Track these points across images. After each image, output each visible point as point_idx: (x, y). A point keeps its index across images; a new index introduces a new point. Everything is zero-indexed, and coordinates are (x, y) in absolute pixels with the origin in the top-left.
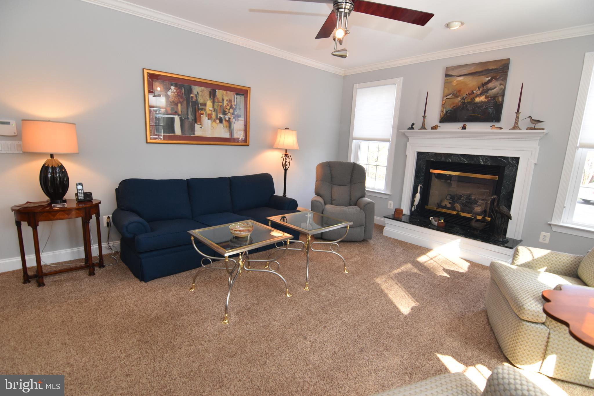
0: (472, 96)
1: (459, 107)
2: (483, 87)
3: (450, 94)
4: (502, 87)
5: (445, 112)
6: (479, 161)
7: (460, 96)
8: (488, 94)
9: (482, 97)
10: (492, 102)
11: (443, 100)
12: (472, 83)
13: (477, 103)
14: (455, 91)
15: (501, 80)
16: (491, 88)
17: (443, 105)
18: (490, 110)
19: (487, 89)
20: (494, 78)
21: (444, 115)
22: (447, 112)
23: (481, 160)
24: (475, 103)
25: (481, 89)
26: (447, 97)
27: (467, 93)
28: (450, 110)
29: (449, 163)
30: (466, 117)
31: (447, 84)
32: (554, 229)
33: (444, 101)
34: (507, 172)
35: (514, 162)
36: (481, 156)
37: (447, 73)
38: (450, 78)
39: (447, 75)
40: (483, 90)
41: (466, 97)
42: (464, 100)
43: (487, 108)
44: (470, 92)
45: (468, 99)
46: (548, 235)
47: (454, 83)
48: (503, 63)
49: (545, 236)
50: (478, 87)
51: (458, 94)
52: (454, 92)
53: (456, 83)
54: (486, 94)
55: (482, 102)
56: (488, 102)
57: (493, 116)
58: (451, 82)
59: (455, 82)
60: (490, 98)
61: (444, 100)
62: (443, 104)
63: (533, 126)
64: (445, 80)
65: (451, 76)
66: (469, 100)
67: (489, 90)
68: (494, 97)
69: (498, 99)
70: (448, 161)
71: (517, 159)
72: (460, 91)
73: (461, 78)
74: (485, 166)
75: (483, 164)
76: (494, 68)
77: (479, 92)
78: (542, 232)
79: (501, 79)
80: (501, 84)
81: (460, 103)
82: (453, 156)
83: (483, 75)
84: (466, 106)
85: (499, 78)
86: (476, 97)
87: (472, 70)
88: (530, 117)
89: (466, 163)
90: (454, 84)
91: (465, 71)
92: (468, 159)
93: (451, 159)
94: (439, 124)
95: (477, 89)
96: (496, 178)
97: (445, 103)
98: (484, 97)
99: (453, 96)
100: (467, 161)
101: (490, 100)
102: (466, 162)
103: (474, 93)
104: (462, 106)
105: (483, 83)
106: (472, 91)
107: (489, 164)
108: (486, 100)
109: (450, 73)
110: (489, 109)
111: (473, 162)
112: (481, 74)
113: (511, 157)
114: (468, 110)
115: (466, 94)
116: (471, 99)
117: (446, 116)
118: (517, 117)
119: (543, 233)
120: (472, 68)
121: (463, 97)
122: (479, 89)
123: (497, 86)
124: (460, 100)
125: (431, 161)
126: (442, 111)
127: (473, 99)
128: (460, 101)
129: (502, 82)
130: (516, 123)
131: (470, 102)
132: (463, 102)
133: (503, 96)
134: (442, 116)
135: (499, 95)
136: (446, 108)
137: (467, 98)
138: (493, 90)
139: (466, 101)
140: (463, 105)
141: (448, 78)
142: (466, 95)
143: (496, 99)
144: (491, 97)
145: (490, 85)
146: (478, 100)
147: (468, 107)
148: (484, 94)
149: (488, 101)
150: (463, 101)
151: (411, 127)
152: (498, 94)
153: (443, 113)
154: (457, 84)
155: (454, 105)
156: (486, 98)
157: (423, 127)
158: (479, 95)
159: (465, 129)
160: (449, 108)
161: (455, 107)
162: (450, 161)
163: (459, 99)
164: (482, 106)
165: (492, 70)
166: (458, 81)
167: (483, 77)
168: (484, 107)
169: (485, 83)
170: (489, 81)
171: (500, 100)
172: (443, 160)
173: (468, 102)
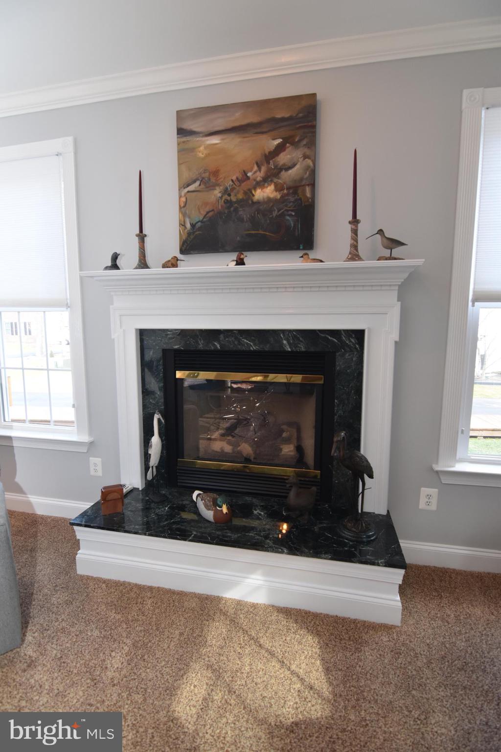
0: (245, 186)
1: (220, 213)
2: (268, 163)
3: (194, 182)
4: (309, 162)
5: (188, 226)
6: (282, 345)
7: (219, 185)
8: (280, 181)
9: (269, 188)
10: (292, 199)
11: (180, 197)
12: (242, 152)
13: (258, 202)
14: (205, 171)
15: (305, 145)
16: (284, 165)
17: (183, 208)
18: (290, 220)
19: (276, 167)
20: (288, 142)
21: (189, 234)
22: (193, 226)
23: (285, 342)
24: (253, 203)
25: (264, 169)
26: (189, 188)
27: (234, 178)
28: (202, 222)
29: (216, 352)
30: (238, 238)
31: (184, 153)
32: (445, 480)
33: (183, 199)
34: (340, 364)
35: (353, 340)
36: (283, 331)
37: (179, 127)
38: (189, 138)
39: (181, 132)
40: (269, 169)
41: (233, 189)
42: (229, 195)
43: (282, 216)
44: (240, 177)
45: (238, 192)
46: (434, 492)
47: (201, 152)
48: (304, 103)
49: (429, 496)
50: (257, 164)
51: (213, 180)
52: (203, 175)
53: (205, 152)
54: (275, 180)
55: (269, 200)
56: (283, 200)
57: (297, 234)
58: (193, 150)
59: (202, 148)
60: (285, 191)
61: (183, 194)
62: (182, 205)
64: (178, 144)
65: (192, 133)
66: (241, 196)
67: (281, 170)
68: (295, 188)
69: (304, 191)
70: (213, 348)
71: (359, 335)
72: (216, 173)
73: (215, 140)
74: (294, 355)
75: (289, 350)
76: (287, 115)
77: (260, 176)
78: (423, 489)
79: (304, 142)
80: (305, 157)
81: (222, 202)
82: (222, 336)
83: (263, 133)
84: (236, 210)
85: (300, 141)
86: (255, 189)
87: (238, 118)
88: (381, 232)
89: (254, 351)
90: (201, 155)
91: (221, 123)
92: (257, 342)
93: (219, 343)
94: (180, 257)
95: (256, 168)
96: (320, 379)
97: (186, 203)
98: (272, 187)
99: (202, 186)
100: (255, 345)
101: (287, 195)
102: (253, 348)
103: (248, 178)
104: (226, 212)
105: (267, 153)
106: (245, 173)
107: (303, 350)
108: (278, 195)
109: (189, 125)
110: (288, 218)
111: (267, 348)
112: (259, 130)
113: (345, 331)
114: (241, 220)
115: (232, 180)
116: (245, 193)
117: (192, 237)
118: (355, 232)
119: (424, 491)
120: (238, 115)
121: (227, 188)
122: (260, 169)
123: (298, 161)
124: (220, 195)
125: (176, 350)
126: (182, 225)
127: (249, 193)
128: (221, 198)
129: (308, 152)
130: (355, 247)
131: (242, 200)
132: (226, 202)
133: (313, 185)
134: (184, 238)
135: (303, 183)
136: (189, 217)
137: (235, 191)
138: (291, 171)
139: (234, 199)
140: (229, 208)
141: (184, 139)
142: (231, 183)
143: (300, 191)
144: (288, 189)
145: (283, 158)
146: (260, 194)
147: (241, 213)
148: (272, 181)
149: (282, 197)
150: (226, 197)
151: (109, 264)
152: (301, 179)
153: (186, 228)
154: (207, 155)
155: (207, 209)
156: (278, 188)
157: (143, 264)
158: (260, 181)
159: (244, 264)
160: (197, 217)
161: (211, 214)
162: (218, 347)
163: (217, 192)
164: (271, 211)
165: (283, 119)
166: (208, 147)
167: (264, 136)
168: (275, 214)
169: (270, 153)
170: (280, 149)
171: (308, 195)
172: (201, 345)
173: (239, 202)
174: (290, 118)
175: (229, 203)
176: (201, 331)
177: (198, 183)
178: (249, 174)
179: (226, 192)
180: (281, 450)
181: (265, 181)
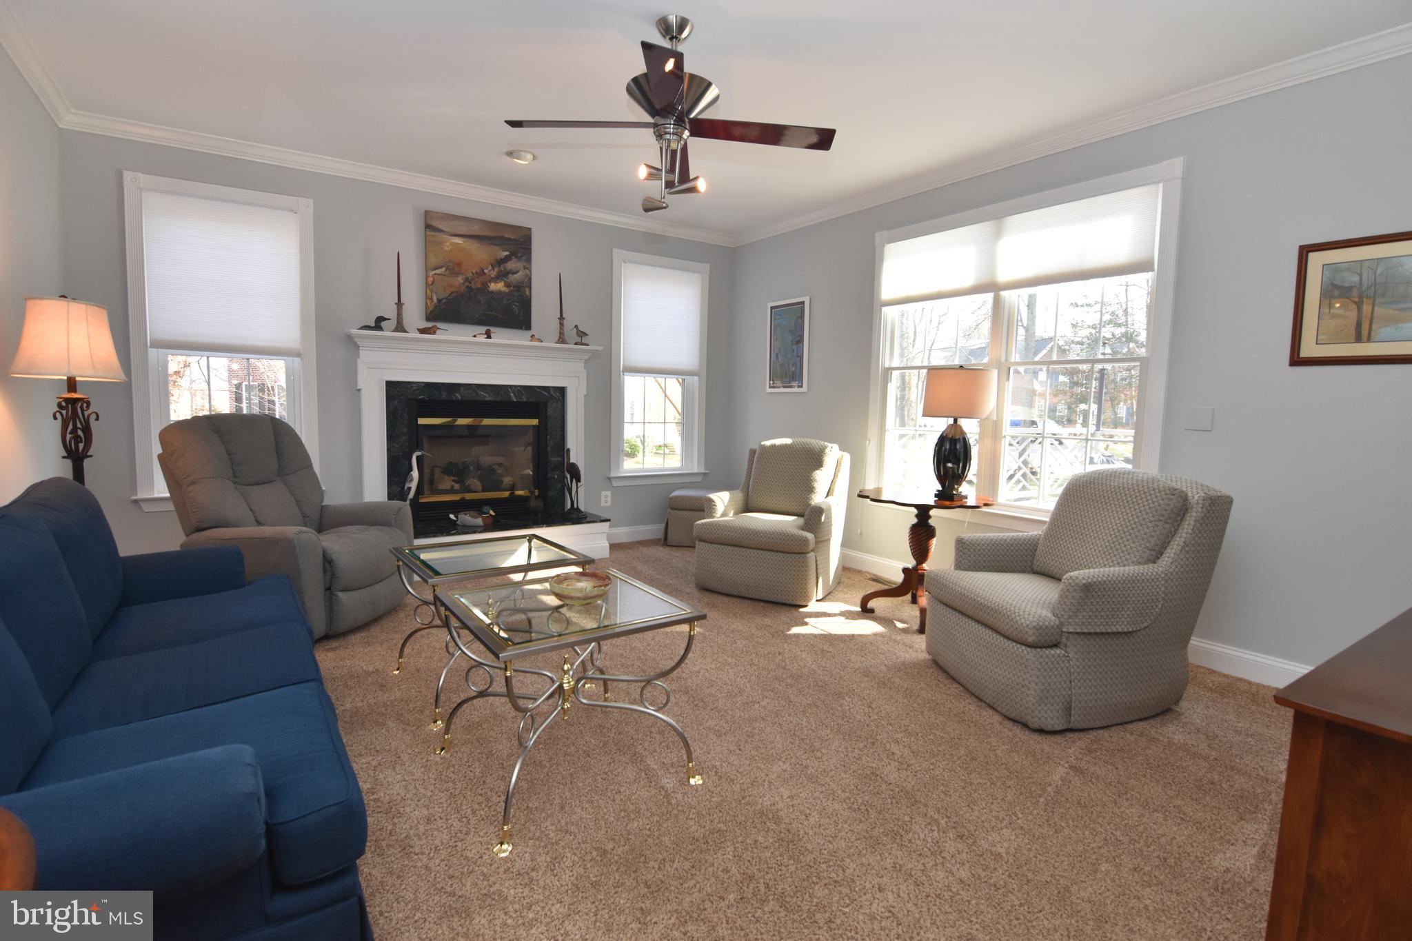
0: (482, 279)
1: (462, 295)
2: (499, 266)
3: (441, 267)
4: (527, 271)
5: (435, 300)
6: (510, 396)
7: (461, 274)
8: (508, 280)
9: (500, 284)
10: (516, 294)
11: (428, 276)
12: (480, 255)
13: (492, 292)
14: (450, 261)
15: (523, 260)
16: (510, 270)
17: (430, 286)
18: (515, 308)
19: (505, 270)
20: (513, 255)
21: (436, 307)
22: (439, 301)
23: (512, 394)
24: (489, 292)
25: (496, 270)
26: (437, 272)
27: (474, 271)
28: (446, 298)
29: (455, 401)
30: (477, 316)
31: (430, 243)
32: (615, 484)
33: (431, 279)
34: (550, 411)
35: (558, 394)
36: (511, 386)
37: (427, 222)
38: (437, 234)
39: (428, 227)
40: (500, 271)
41: (473, 279)
42: (470, 283)
43: (510, 304)
44: (478, 271)
45: (477, 282)
46: (609, 493)
47: (447, 247)
48: (521, 232)
49: (607, 496)
50: (491, 265)
51: (456, 269)
52: (449, 264)
53: (450, 247)
54: (504, 279)
55: (500, 292)
56: (509, 293)
57: (518, 318)
58: (437, 243)
59: (448, 244)
60: (512, 288)
61: (431, 275)
62: (429, 283)
63: (579, 340)
64: (426, 235)
65: (438, 230)
66: (479, 285)
67: (508, 273)
68: (517, 287)
69: (525, 291)
70: (454, 398)
71: (562, 391)
72: (459, 265)
73: (458, 241)
74: (519, 404)
75: (515, 400)
76: (512, 237)
77: (493, 274)
79: (524, 258)
80: (524, 268)
81: (463, 289)
82: (462, 389)
83: (496, 245)
84: (475, 295)
85: (519, 257)
86: (490, 282)
87: (476, 229)
88: (576, 326)
89: (489, 401)
91: (463, 229)
95: (490, 268)
96: (535, 422)
97: (433, 282)
98: (503, 284)
99: (448, 272)
100: (490, 396)
101: (513, 290)
102: (488, 398)
103: (484, 273)
104: (468, 294)
105: (499, 258)
106: (482, 270)
107: (525, 400)
108: (506, 290)
109: (434, 223)
110: (513, 306)
111: (499, 399)
112: (492, 242)
113: (553, 388)
114: (479, 302)
116: (482, 284)
117: (438, 309)
118: (562, 325)
119: (604, 493)
120: (476, 227)
122: (493, 269)
123: (519, 269)
124: (462, 281)
125: (421, 400)
126: (428, 298)
127: (485, 284)
128: (463, 283)
129: (525, 265)
130: (561, 334)
131: (480, 288)
132: (467, 287)
133: (529, 287)
134: (431, 308)
136: (436, 294)
137: (474, 281)
138: (515, 275)
139: (473, 286)
140: (469, 292)
141: (431, 233)
142: (471, 274)
143: (521, 290)
144: (514, 287)
145: (510, 265)
146: (493, 286)
147: (479, 297)
148: (502, 279)
149: (509, 291)
150: (467, 283)
152: (523, 282)
153: (432, 301)
154: (452, 250)
155: (452, 290)
156: (507, 285)
157: (400, 328)
158: (494, 278)
159: (489, 337)
160: (444, 295)
161: (454, 294)
162: (459, 397)
163: (460, 279)
164: (501, 300)
165: (509, 239)
166: (452, 244)
167: (496, 248)
168: (505, 302)
169: (501, 260)
170: (507, 259)
171: (528, 293)
172: (444, 396)
173: (478, 289)
174: (514, 240)
175: (470, 289)
176: (444, 384)
177: (444, 269)
178: (486, 271)
179: (467, 279)
180: (502, 481)
181: (496, 279)
